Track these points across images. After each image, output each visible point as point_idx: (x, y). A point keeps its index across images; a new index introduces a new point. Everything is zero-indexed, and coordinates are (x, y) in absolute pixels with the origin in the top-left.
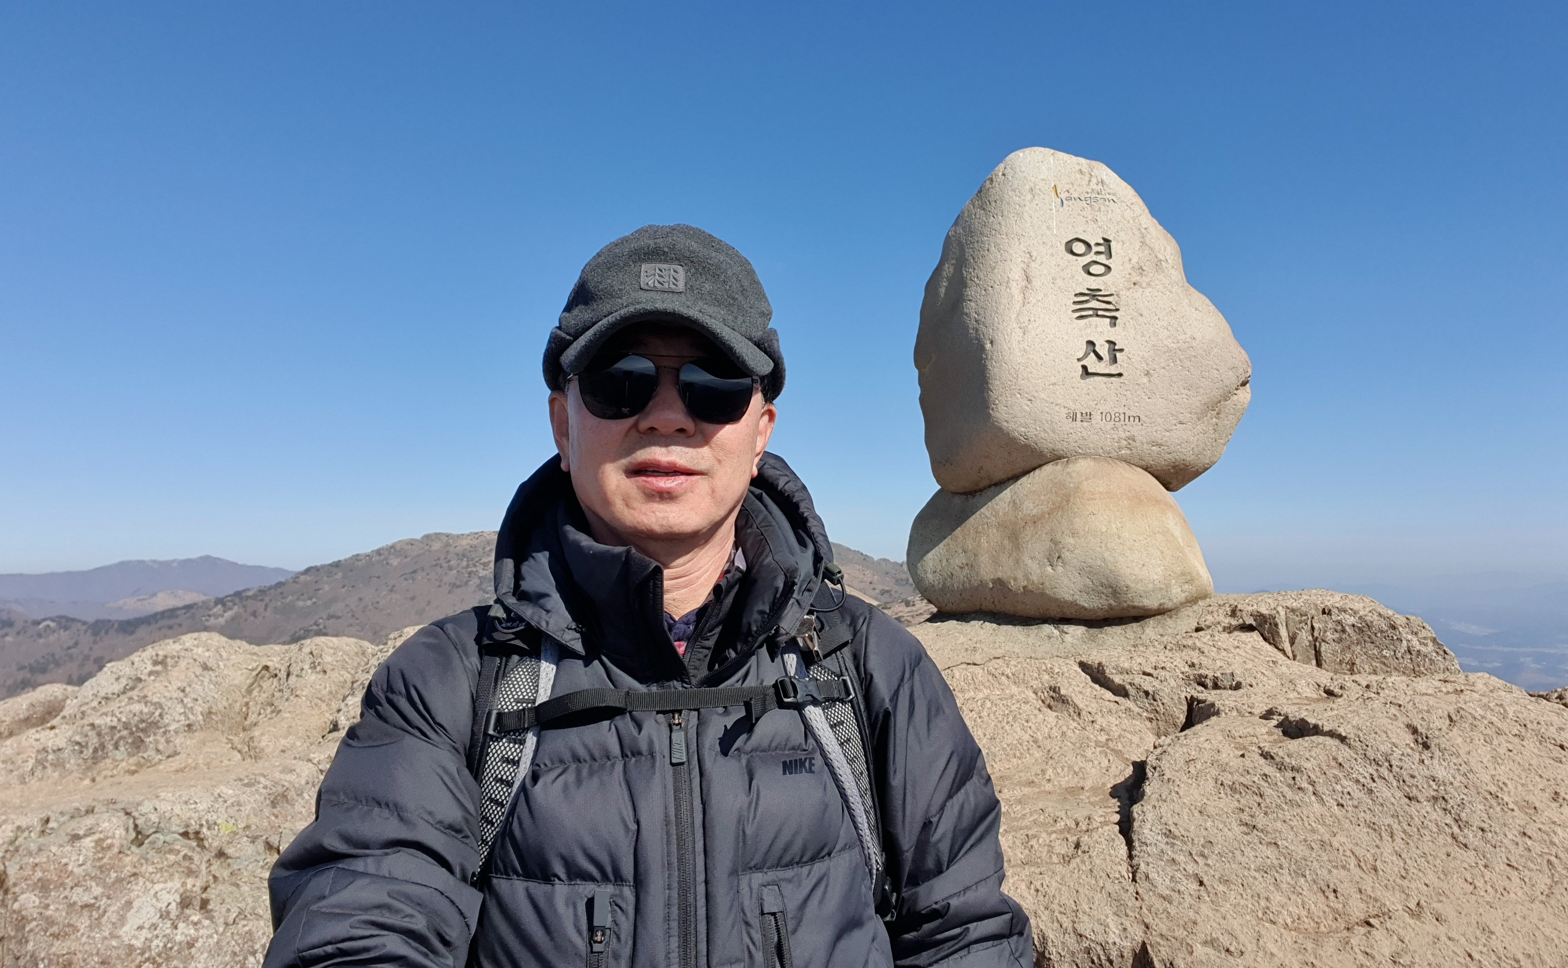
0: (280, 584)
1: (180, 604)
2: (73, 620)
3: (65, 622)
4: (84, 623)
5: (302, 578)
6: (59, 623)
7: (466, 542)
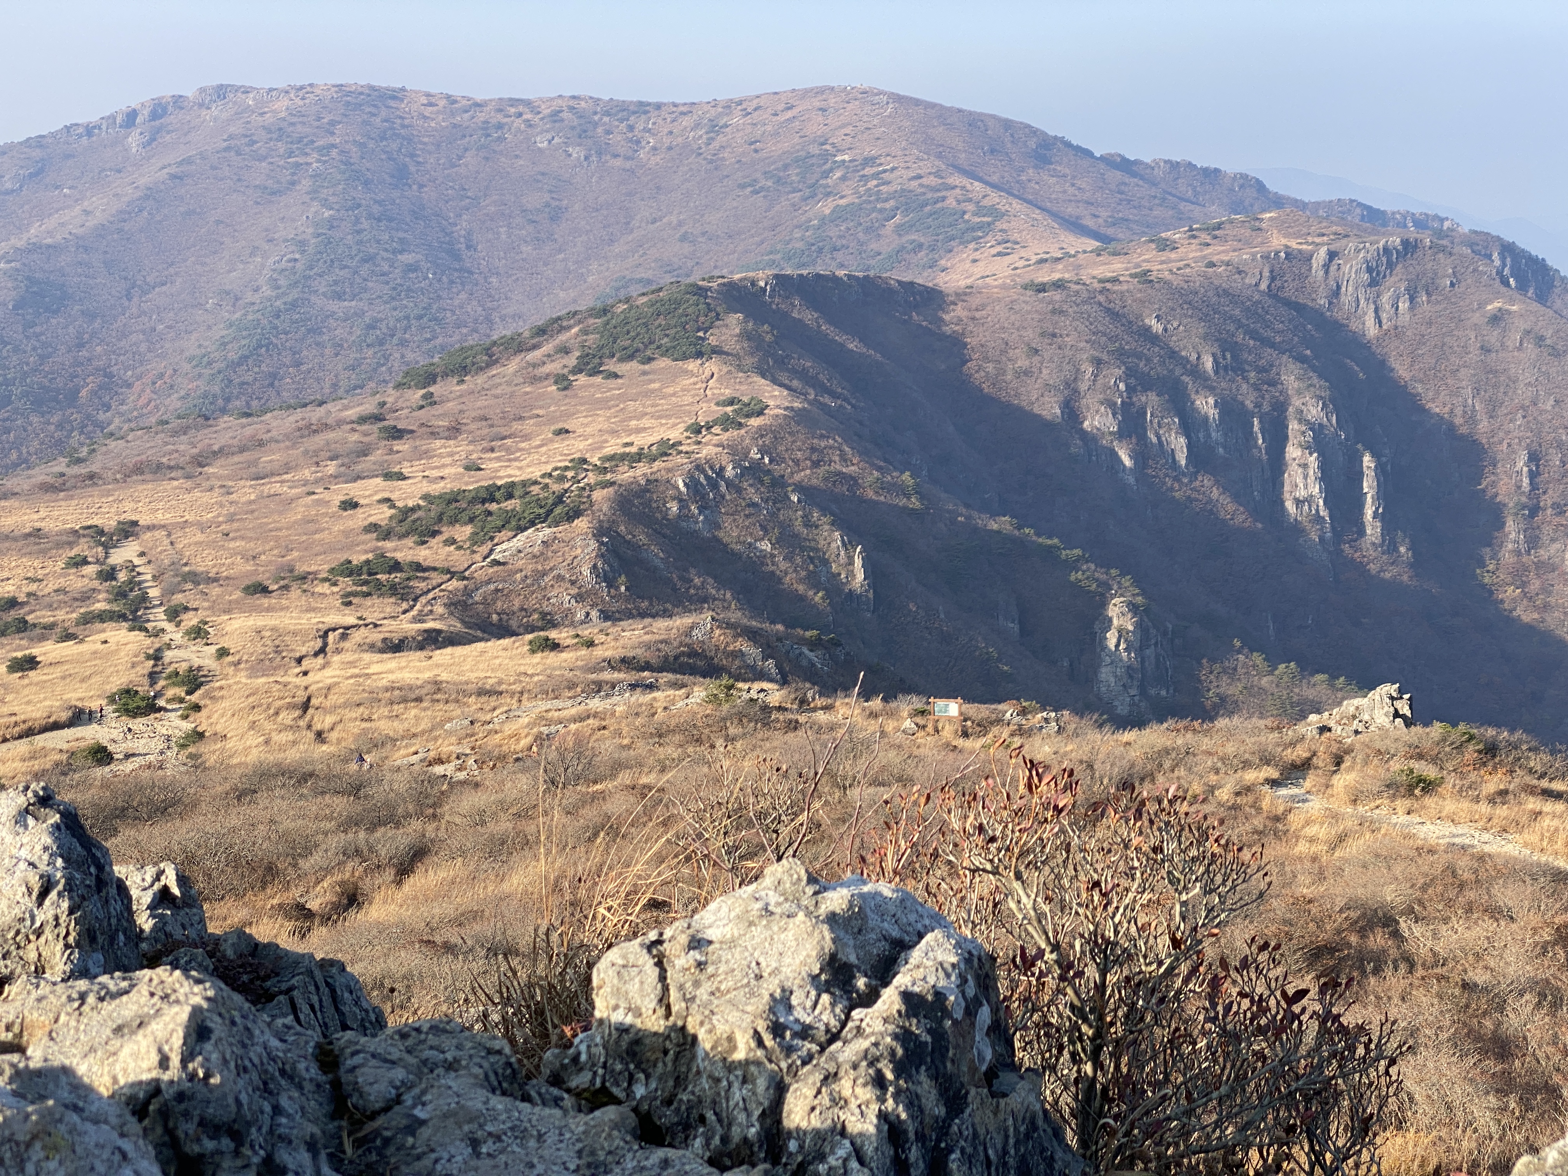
7: (282, 105)
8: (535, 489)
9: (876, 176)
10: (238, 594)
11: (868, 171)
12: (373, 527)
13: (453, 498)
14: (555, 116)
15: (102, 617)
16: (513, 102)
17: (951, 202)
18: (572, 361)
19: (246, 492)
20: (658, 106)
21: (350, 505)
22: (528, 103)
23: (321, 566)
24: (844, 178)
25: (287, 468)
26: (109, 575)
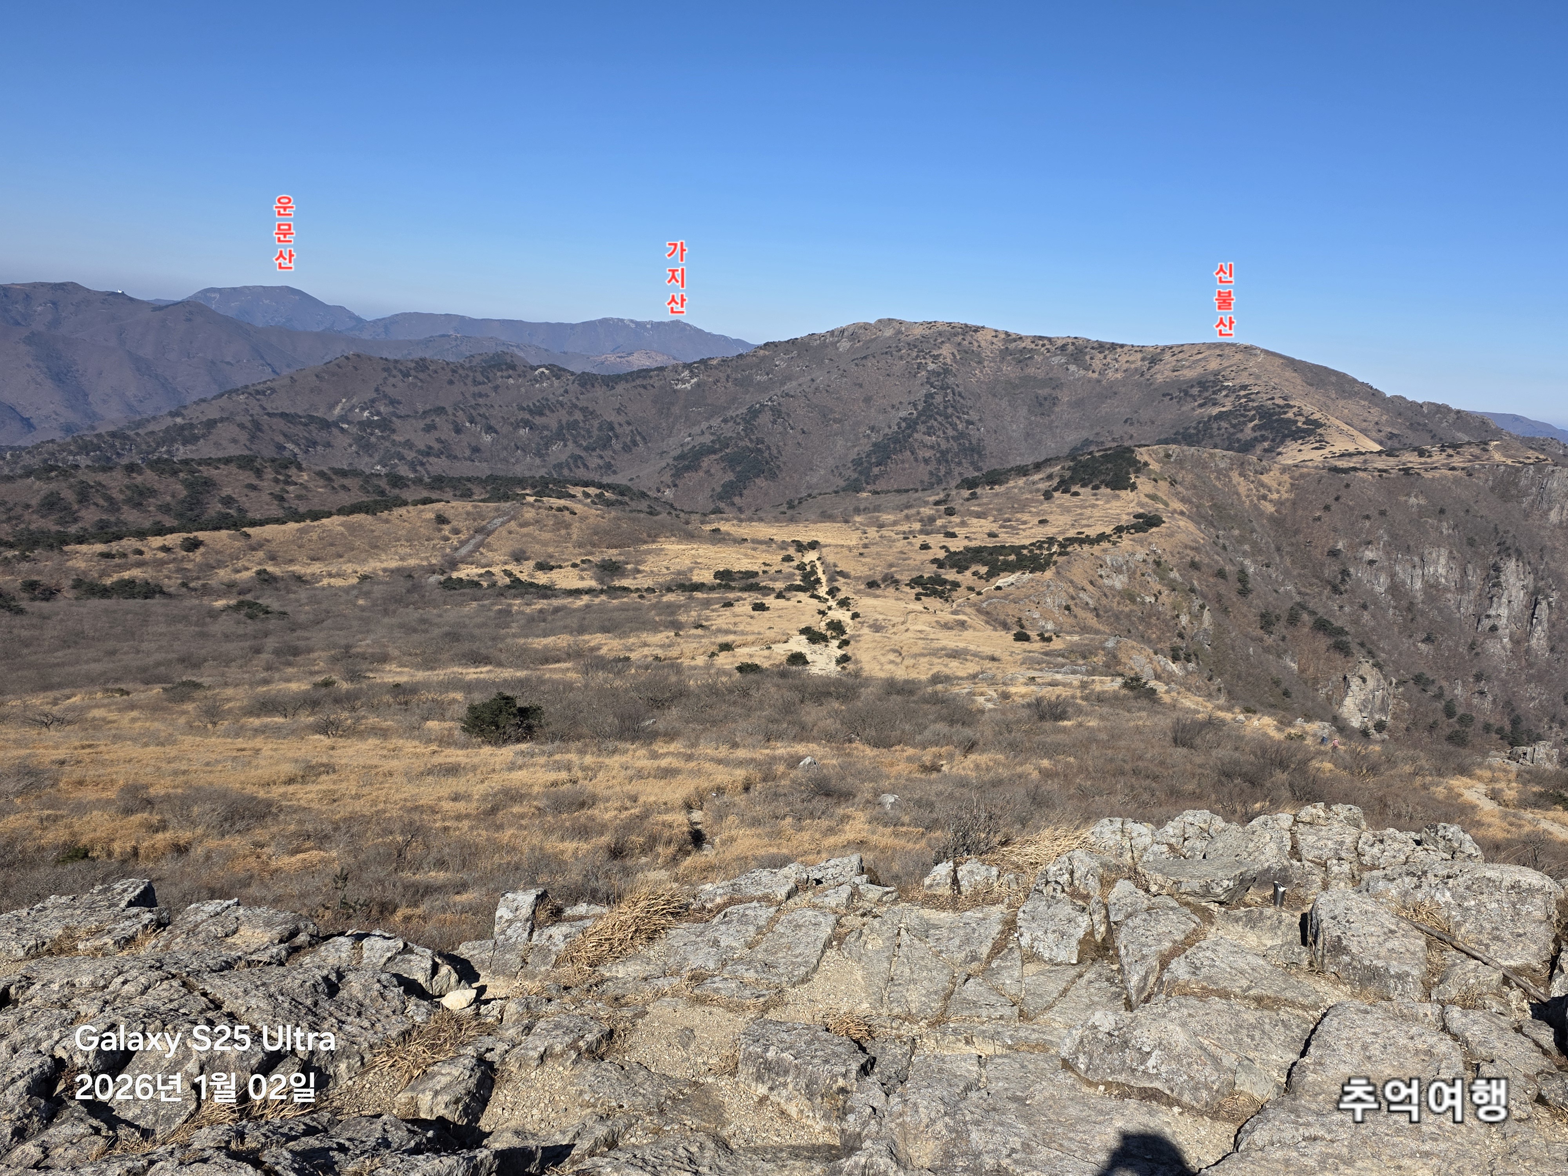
0: (740, 356)
1: (655, 365)
2: (564, 370)
3: (557, 372)
4: (572, 374)
5: (762, 352)
6: (551, 371)
7: (918, 332)
8: (1025, 552)
9: (1245, 396)
10: (863, 587)
11: (1242, 393)
12: (935, 561)
13: (979, 550)
14: (1063, 348)
15: (799, 589)
16: (1041, 338)
17: (1290, 415)
18: (1055, 482)
19: (872, 532)
20: (1122, 346)
21: (925, 547)
22: (1049, 339)
23: (905, 578)
24: (1226, 396)
25: (895, 523)
26: (801, 567)
